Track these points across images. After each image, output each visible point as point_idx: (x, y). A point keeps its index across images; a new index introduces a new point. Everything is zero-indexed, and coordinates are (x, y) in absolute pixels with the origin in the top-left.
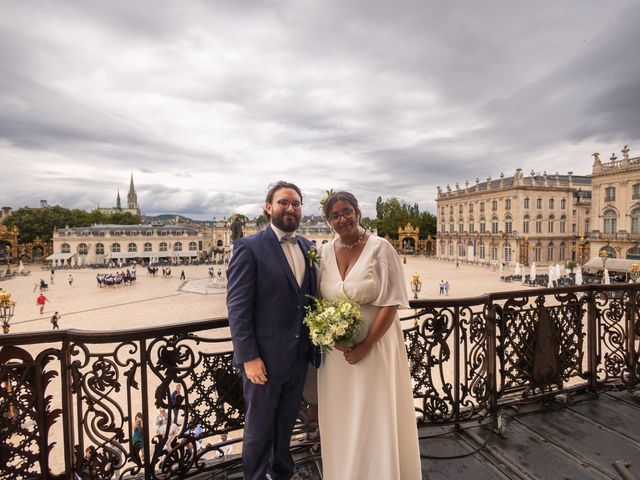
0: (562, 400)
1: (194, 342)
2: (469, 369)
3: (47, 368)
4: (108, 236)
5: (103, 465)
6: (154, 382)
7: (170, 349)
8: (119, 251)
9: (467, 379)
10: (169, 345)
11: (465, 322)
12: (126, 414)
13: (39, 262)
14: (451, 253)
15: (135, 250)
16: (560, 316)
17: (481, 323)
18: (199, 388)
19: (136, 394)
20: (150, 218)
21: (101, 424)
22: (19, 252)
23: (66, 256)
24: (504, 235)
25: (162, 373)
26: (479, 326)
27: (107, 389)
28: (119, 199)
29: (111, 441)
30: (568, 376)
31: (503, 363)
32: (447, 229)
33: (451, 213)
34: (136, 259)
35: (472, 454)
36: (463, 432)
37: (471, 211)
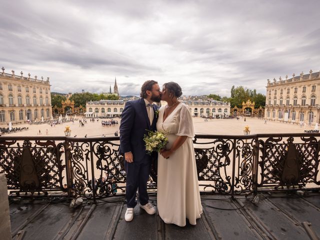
0: (300, 193)
1: (111, 145)
2: (240, 170)
3: (61, 150)
4: (106, 105)
5: (79, 187)
6: (96, 159)
7: (101, 147)
8: (110, 111)
9: (239, 175)
10: (101, 145)
11: (240, 147)
12: (86, 170)
13: (81, 115)
14: (274, 116)
15: (116, 111)
16: (303, 149)
17: (249, 148)
18: (113, 163)
19: (89, 162)
20: (123, 97)
21: (78, 172)
22: (75, 111)
23: (91, 113)
24: (309, 107)
25: (99, 156)
26: (248, 150)
27: (79, 159)
28: (110, 89)
29: (81, 178)
30: (306, 181)
31: (263, 170)
32: (272, 103)
33: (276, 94)
34: (117, 115)
35: (235, 210)
36: (235, 200)
37: (288, 93)
